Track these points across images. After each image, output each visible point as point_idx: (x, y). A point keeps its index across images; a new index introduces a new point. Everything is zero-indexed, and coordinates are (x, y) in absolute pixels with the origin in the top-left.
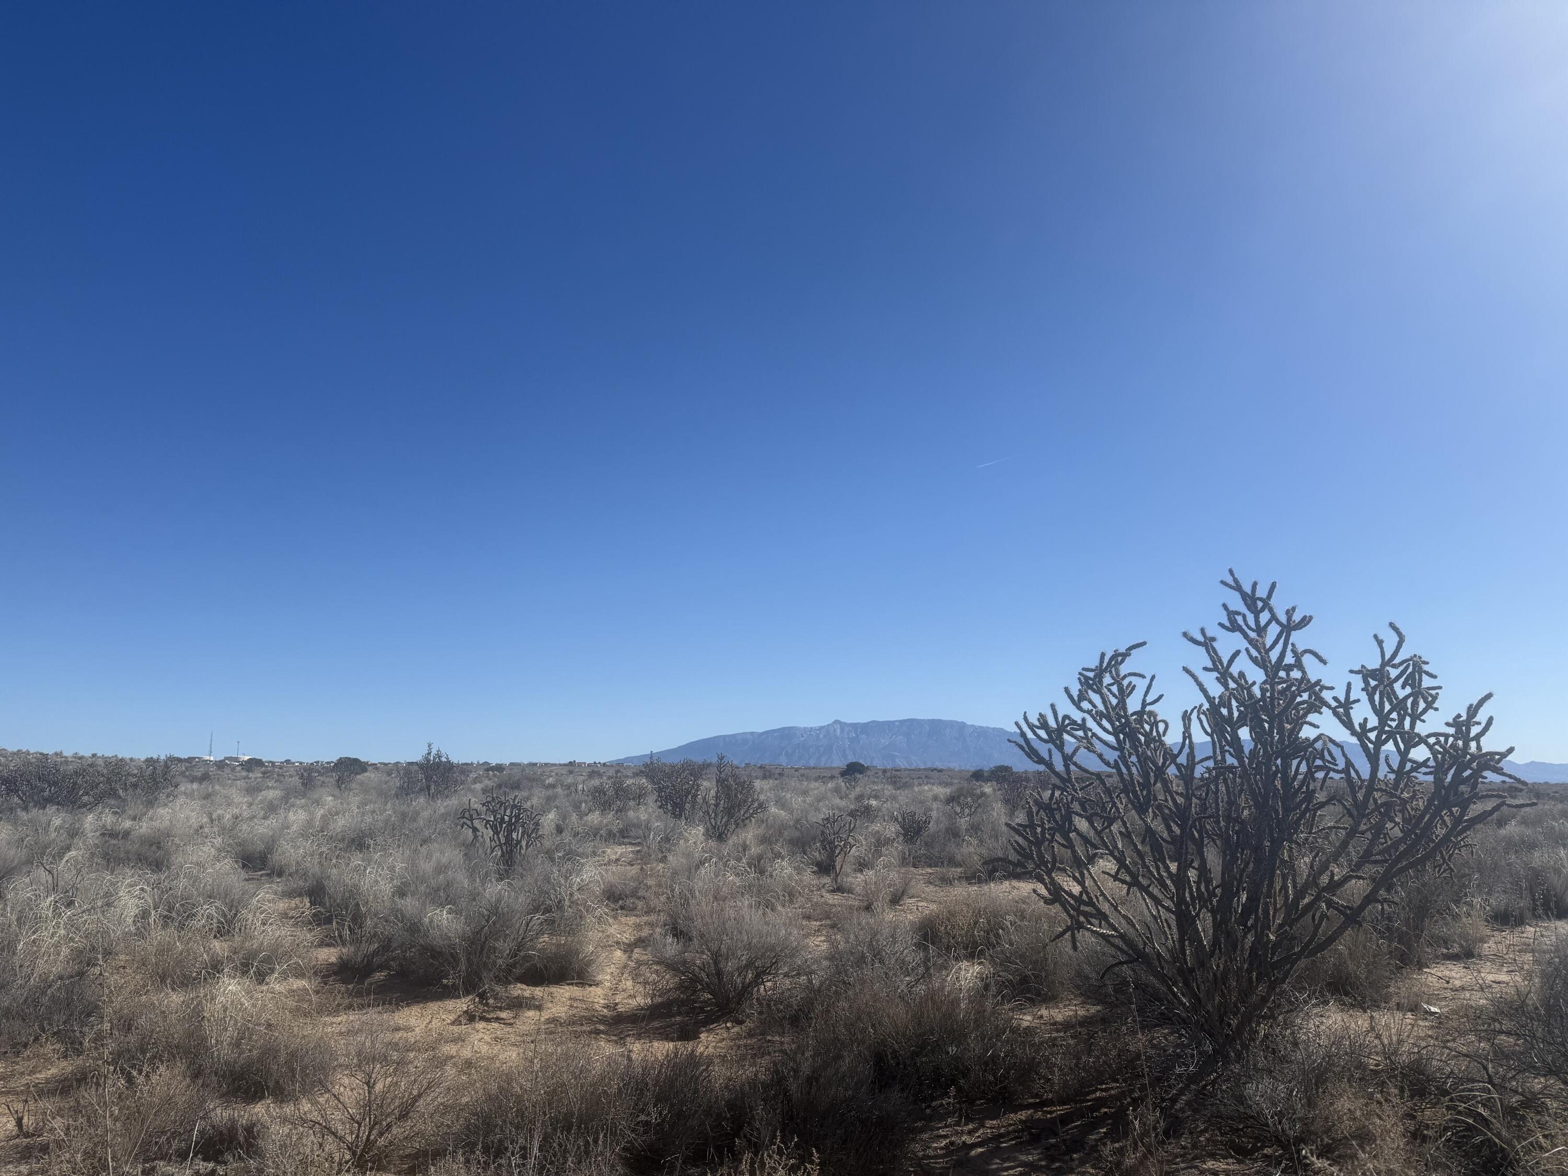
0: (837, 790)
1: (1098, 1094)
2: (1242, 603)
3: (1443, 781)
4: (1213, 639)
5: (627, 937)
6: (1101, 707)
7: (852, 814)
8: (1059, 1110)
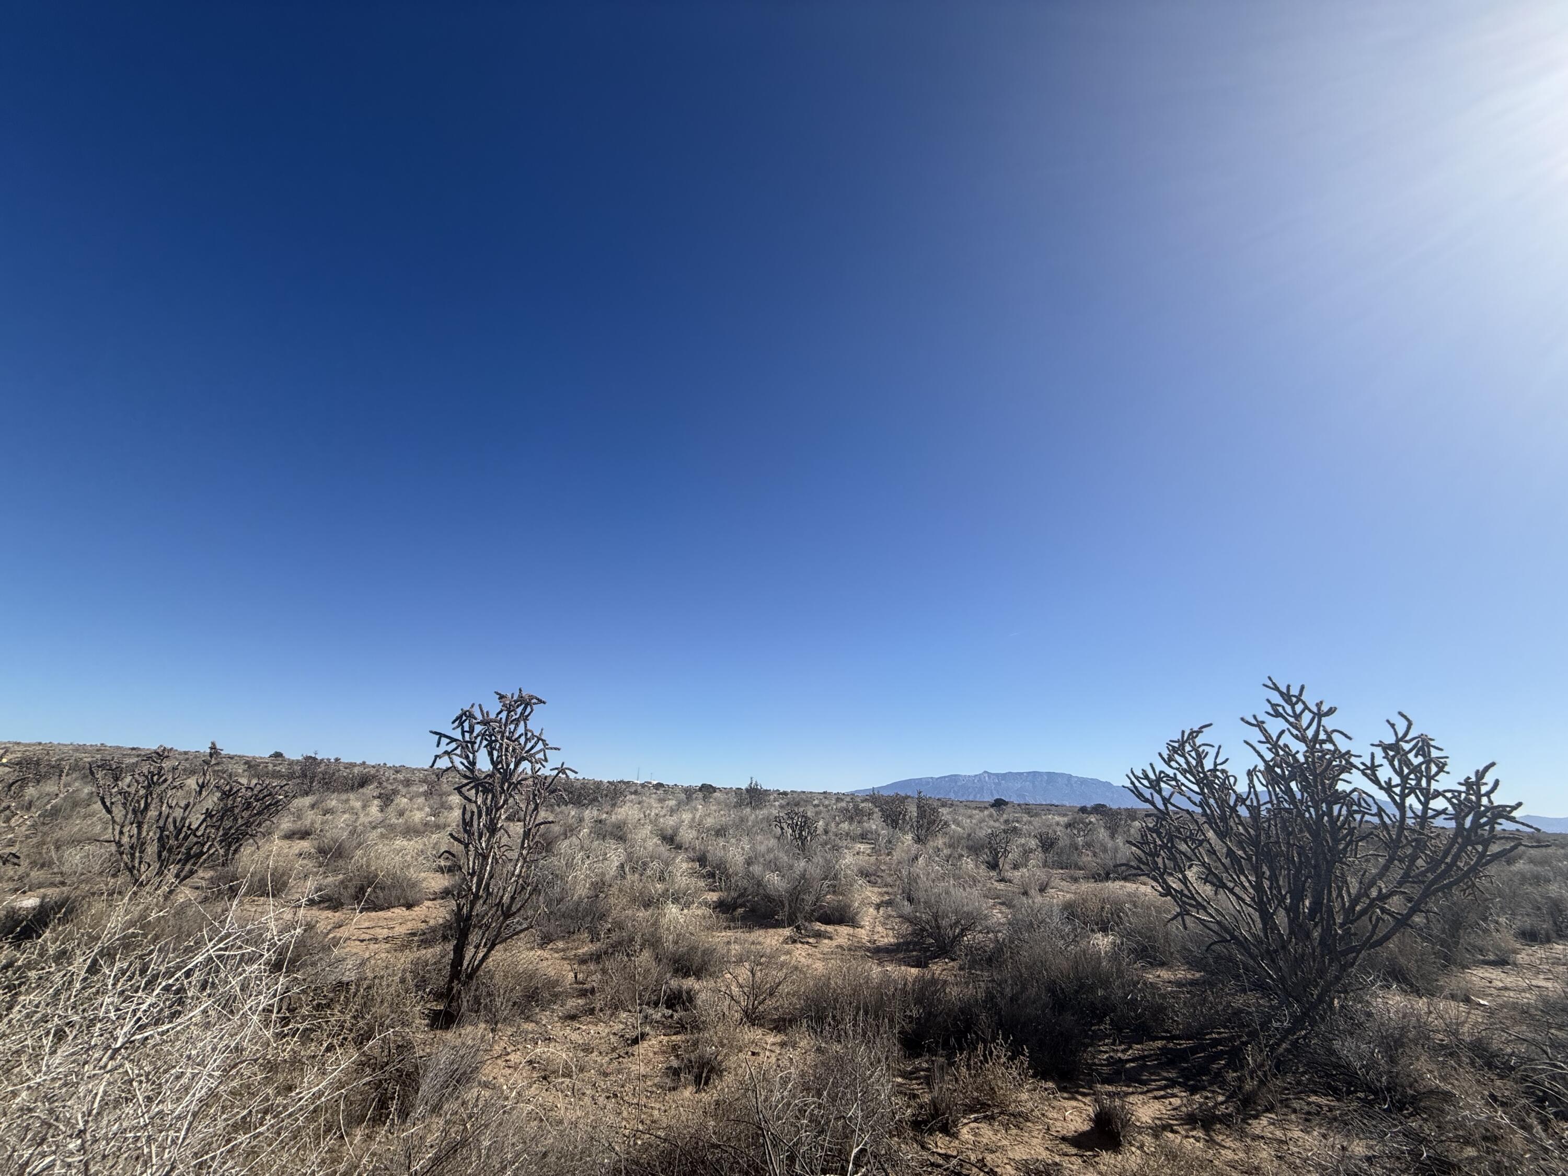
0: (991, 816)
1: (1214, 1036)
2: (1281, 698)
3: (1463, 825)
4: (1263, 722)
5: (876, 899)
6: (1185, 766)
7: (1005, 831)
8: (1185, 1044)
